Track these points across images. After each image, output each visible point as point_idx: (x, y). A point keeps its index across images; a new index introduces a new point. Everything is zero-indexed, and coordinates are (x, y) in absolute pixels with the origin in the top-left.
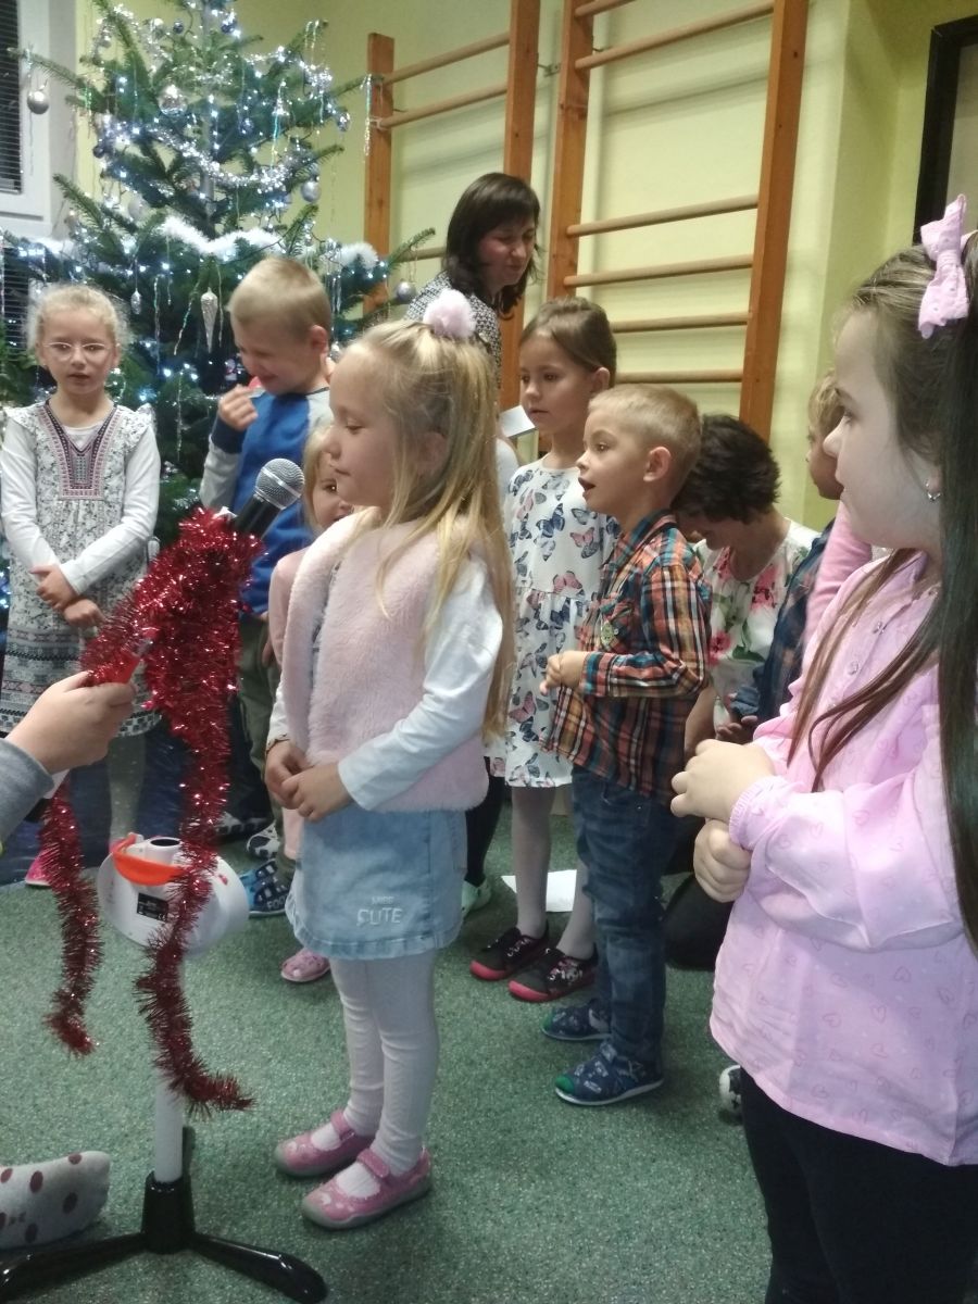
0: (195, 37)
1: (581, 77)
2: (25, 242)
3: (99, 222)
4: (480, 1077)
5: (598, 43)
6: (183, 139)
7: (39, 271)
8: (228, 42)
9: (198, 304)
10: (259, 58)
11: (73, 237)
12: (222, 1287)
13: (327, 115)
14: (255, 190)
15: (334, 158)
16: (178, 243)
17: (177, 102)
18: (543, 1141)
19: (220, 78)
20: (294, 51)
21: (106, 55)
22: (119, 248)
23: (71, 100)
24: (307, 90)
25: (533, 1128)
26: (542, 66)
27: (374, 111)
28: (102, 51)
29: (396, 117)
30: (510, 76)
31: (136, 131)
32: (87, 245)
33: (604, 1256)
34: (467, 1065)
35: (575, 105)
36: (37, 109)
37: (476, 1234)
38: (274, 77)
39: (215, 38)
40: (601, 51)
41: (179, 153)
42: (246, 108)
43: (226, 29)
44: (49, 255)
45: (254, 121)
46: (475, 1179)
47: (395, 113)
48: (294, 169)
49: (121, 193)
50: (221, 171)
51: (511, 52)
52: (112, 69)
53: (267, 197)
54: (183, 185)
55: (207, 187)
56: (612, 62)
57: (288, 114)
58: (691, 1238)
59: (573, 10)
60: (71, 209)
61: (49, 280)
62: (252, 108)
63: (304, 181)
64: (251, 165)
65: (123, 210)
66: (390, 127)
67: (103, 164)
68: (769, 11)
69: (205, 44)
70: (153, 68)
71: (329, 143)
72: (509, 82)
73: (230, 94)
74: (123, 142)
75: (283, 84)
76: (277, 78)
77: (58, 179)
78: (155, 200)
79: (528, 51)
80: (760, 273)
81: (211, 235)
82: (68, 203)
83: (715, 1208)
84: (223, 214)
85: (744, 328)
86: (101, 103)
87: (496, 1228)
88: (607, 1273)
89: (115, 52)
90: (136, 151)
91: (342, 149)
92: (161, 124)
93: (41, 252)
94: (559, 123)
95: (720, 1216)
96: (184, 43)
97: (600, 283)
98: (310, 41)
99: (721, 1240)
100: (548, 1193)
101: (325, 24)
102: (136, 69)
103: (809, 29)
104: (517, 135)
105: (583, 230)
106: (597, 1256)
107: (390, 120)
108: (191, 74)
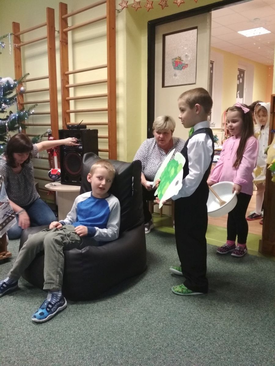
1: (66, 34)
5: (70, 24)
26: (56, 31)
27: (14, 42)
29: (22, 44)
30: (48, 33)
40: (70, 27)
51: (47, 27)
56: (74, 29)
59: (61, 17)
66: (20, 46)
68: (106, 18)
72: (47, 35)
79: (52, 27)
80: (109, 84)
85: (107, 97)
91: (1, 53)
94: (60, 46)
97: (76, 86)
103: (116, 22)
104: (51, 49)
105: (70, 73)
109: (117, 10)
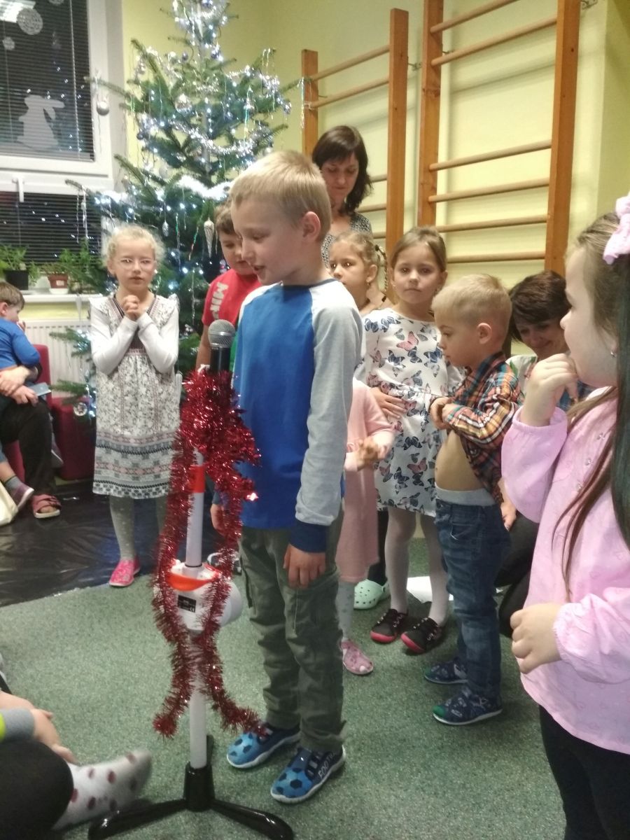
0: (196, 62)
1: (436, 70)
2: (99, 194)
3: (142, 181)
4: (386, 706)
5: (446, 48)
6: (191, 126)
7: (108, 212)
8: (216, 63)
9: (202, 228)
10: (235, 74)
11: (128, 191)
12: (232, 833)
13: (277, 105)
14: (234, 156)
15: (282, 133)
16: (188, 191)
17: (186, 105)
18: (425, 747)
19: (211, 88)
20: (257, 68)
21: (142, 78)
22: (154, 196)
23: (123, 106)
24: (265, 91)
25: (419, 739)
26: (411, 65)
27: (306, 98)
28: (140, 76)
29: (321, 100)
30: (390, 72)
31: (162, 124)
32: (136, 196)
33: (464, 818)
34: (377, 698)
35: (432, 88)
36: (102, 112)
37: (385, 804)
38: (244, 85)
39: (207, 62)
40: (447, 53)
41: (189, 137)
42: (228, 105)
43: (214, 57)
44: (113, 203)
45: (232, 112)
46: (383, 770)
47: (319, 98)
48: (257, 142)
49: (154, 161)
50: (214, 145)
51: (391, 57)
52: (146, 86)
53: (242, 158)
54: (191, 154)
55: (206, 154)
56: (455, 60)
57: (253, 108)
58: (519, 809)
59: (429, 29)
60: (125, 175)
61: (113, 217)
62: (231, 105)
63: (265, 147)
64: (232, 140)
65: (156, 173)
66: (316, 107)
67: (143, 143)
68: (553, 24)
69: (201, 67)
70: (171, 84)
71: (280, 123)
72: (390, 75)
73: (219, 98)
74: (155, 131)
75: (250, 89)
76: (246, 85)
77: (117, 157)
78: (175, 164)
79: (402, 56)
80: (554, 189)
81: (209, 184)
82: (123, 170)
83: (534, 790)
84: (216, 171)
85: (545, 224)
86: (140, 107)
87: (397, 800)
88: (466, 829)
89: (148, 76)
90: (162, 135)
91: (287, 127)
92: (177, 119)
93: (109, 201)
94: (422, 101)
95: (538, 795)
96: (189, 66)
97: (451, 200)
98: (265, 62)
99: (539, 810)
100: (428, 779)
101: (274, 51)
102: (161, 85)
103: (580, 33)
104: (396, 109)
105: (440, 166)
106: (459, 819)
107: (316, 103)
108: (194, 87)
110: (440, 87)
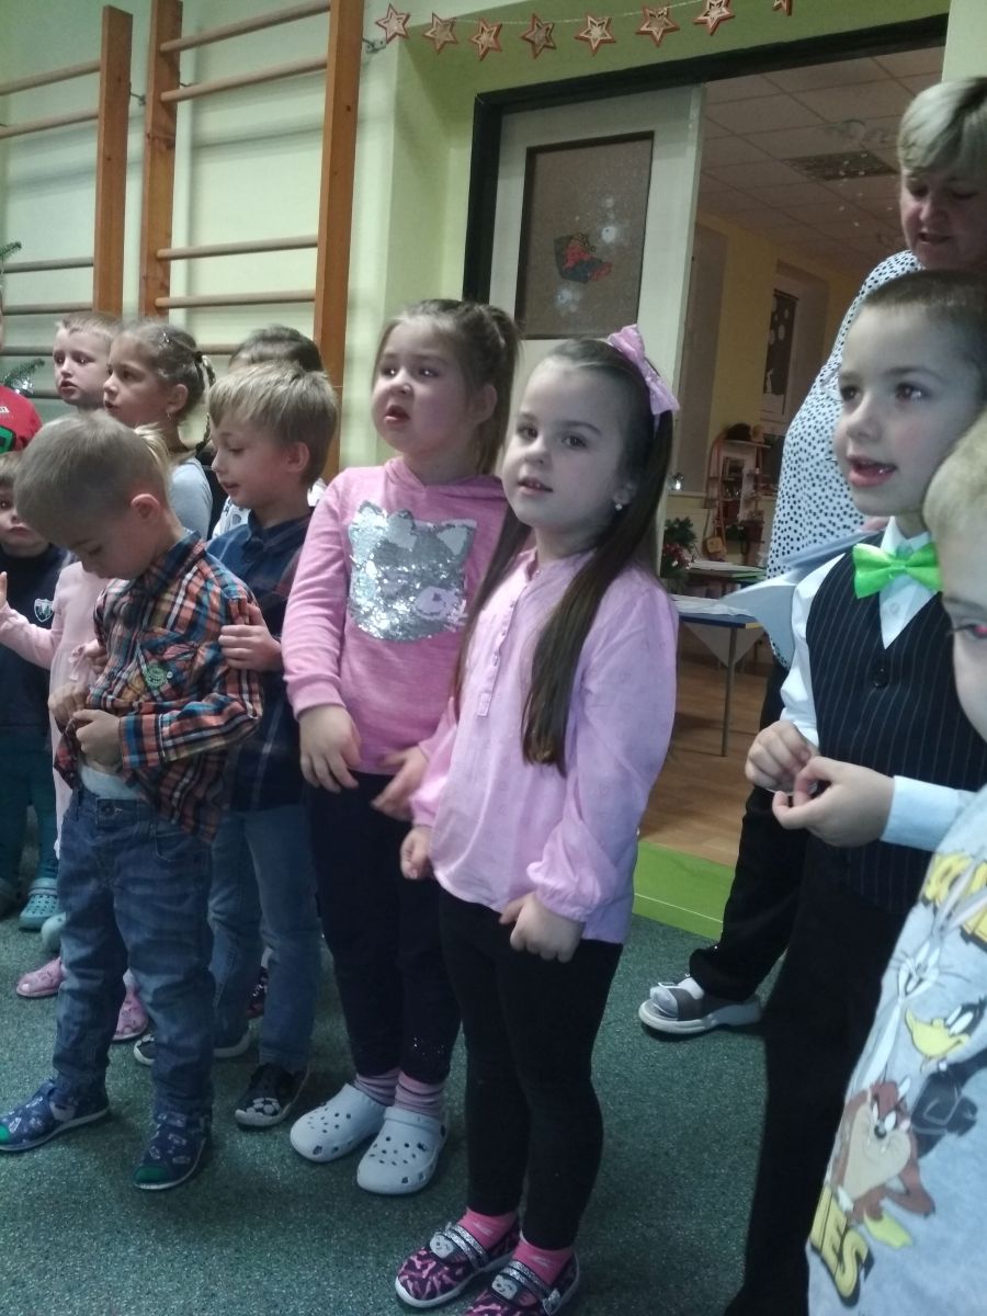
1: (169, 109)
26: (135, 95)
30: (101, 103)
40: (190, 85)
51: (102, 79)
56: (200, 97)
59: (158, 45)
68: (323, 66)
72: (100, 106)
80: (322, 307)
94: (146, 152)
97: (193, 307)
103: (361, 87)
104: (109, 159)
105: (175, 254)
109: (368, 42)
110: (174, 135)
